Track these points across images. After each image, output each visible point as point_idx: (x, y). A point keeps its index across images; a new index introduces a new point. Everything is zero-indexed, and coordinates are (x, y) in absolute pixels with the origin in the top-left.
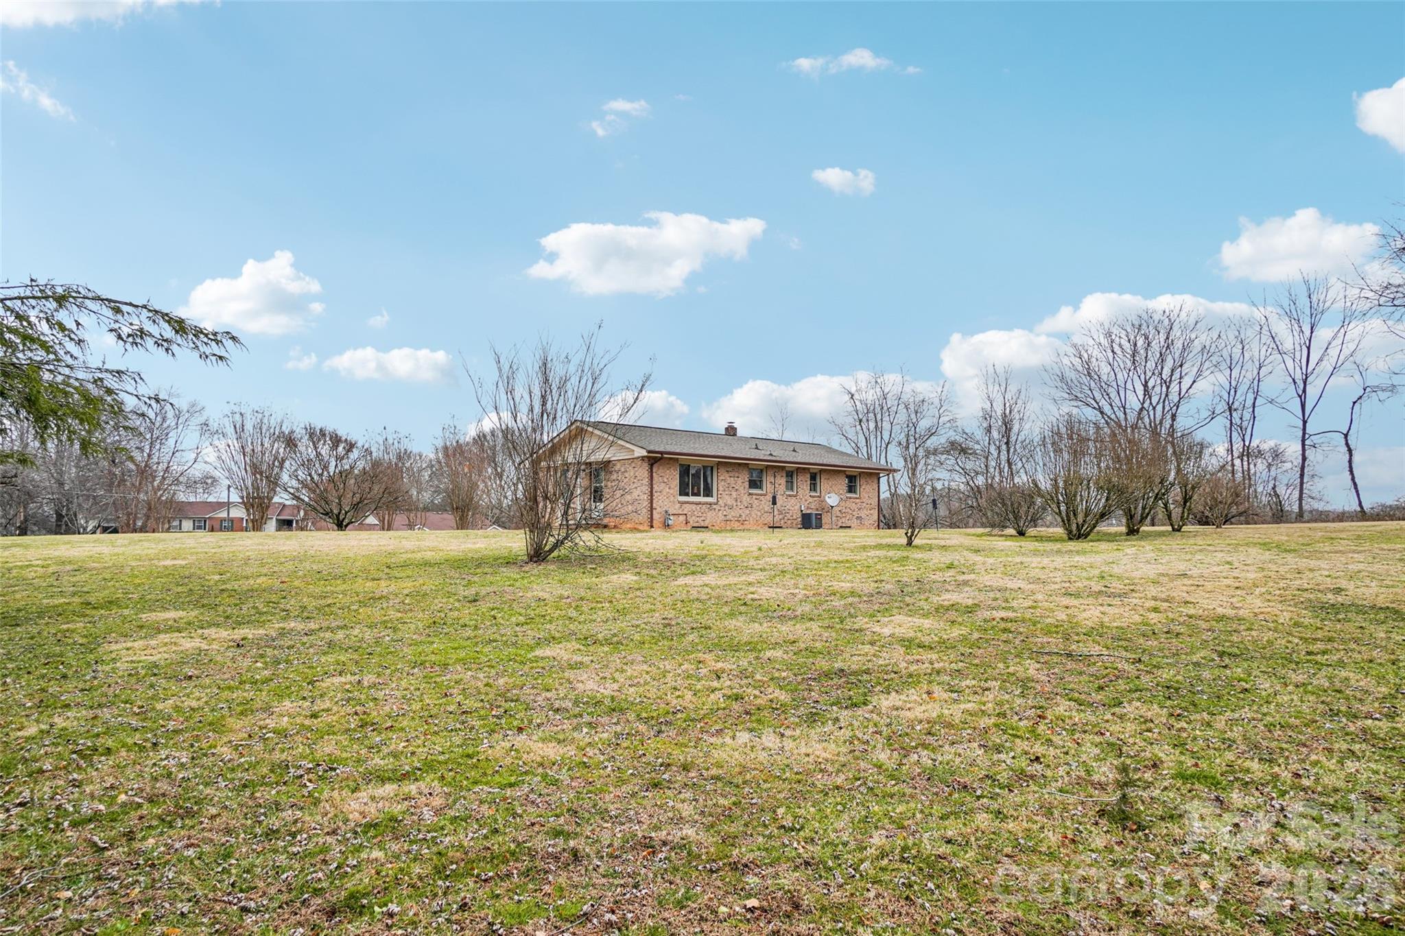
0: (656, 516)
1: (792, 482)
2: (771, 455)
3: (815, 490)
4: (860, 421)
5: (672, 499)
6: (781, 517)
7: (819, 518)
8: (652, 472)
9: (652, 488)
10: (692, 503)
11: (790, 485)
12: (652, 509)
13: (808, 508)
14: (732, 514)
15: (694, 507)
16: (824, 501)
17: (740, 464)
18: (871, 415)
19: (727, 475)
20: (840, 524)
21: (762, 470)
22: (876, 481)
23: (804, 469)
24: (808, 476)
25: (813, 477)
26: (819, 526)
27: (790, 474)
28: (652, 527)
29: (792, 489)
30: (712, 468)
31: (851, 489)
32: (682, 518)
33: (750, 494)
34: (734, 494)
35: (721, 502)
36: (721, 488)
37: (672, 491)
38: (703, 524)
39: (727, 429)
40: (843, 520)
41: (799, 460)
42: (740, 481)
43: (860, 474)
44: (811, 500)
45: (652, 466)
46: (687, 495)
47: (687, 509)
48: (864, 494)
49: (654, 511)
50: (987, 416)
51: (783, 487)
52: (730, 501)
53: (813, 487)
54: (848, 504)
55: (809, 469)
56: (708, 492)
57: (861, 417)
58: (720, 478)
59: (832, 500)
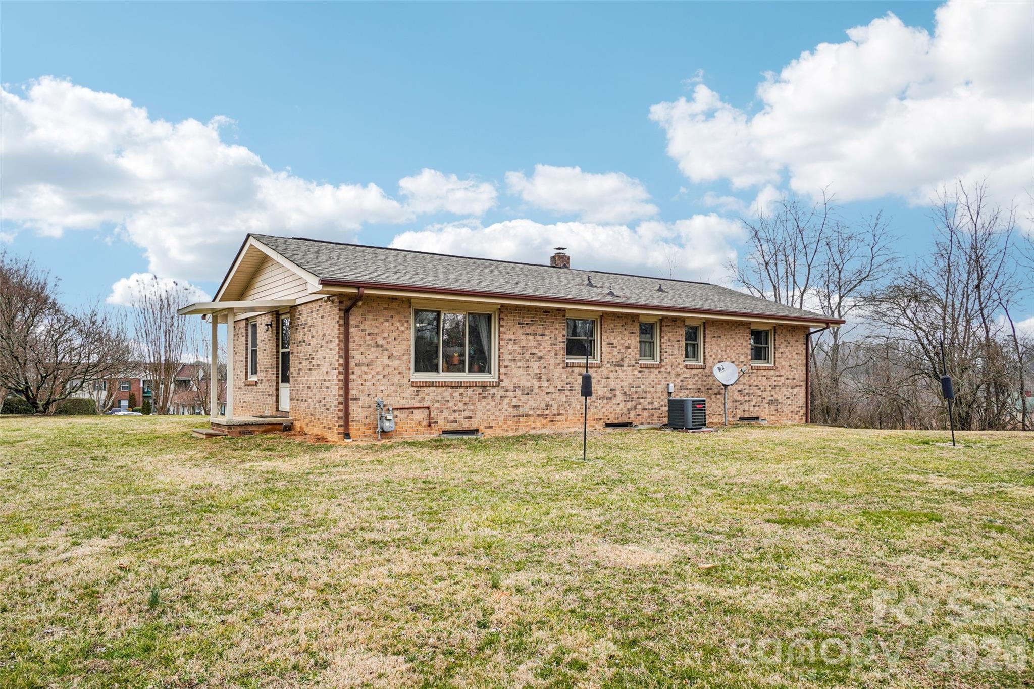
0: (356, 411)
1: (652, 343)
2: (611, 294)
3: (695, 356)
4: (767, 264)
5: (396, 378)
6: (629, 405)
7: (700, 407)
8: (347, 325)
9: (347, 356)
10: (444, 385)
11: (647, 348)
12: (346, 400)
13: (682, 388)
14: (530, 404)
15: (447, 393)
16: (711, 374)
17: (546, 311)
18: (781, 257)
19: (520, 331)
20: (740, 414)
21: (593, 322)
22: (802, 340)
23: (674, 319)
24: (683, 332)
25: (692, 335)
26: (699, 424)
27: (647, 329)
28: (347, 435)
29: (652, 356)
30: (489, 318)
31: (759, 354)
32: (420, 416)
33: (568, 366)
34: (535, 366)
35: (506, 382)
36: (506, 356)
37: (396, 363)
38: (466, 425)
39: (553, 258)
40: (746, 406)
41: (664, 303)
42: (547, 341)
43: (776, 328)
44: (687, 373)
45: (346, 313)
46: (435, 369)
47: (430, 397)
48: (781, 362)
49: (353, 406)
50: (944, 253)
51: (634, 352)
52: (526, 380)
53: (692, 351)
54: (754, 380)
55: (683, 320)
56: (480, 362)
57: (767, 258)
58: (506, 337)
59: (726, 373)
